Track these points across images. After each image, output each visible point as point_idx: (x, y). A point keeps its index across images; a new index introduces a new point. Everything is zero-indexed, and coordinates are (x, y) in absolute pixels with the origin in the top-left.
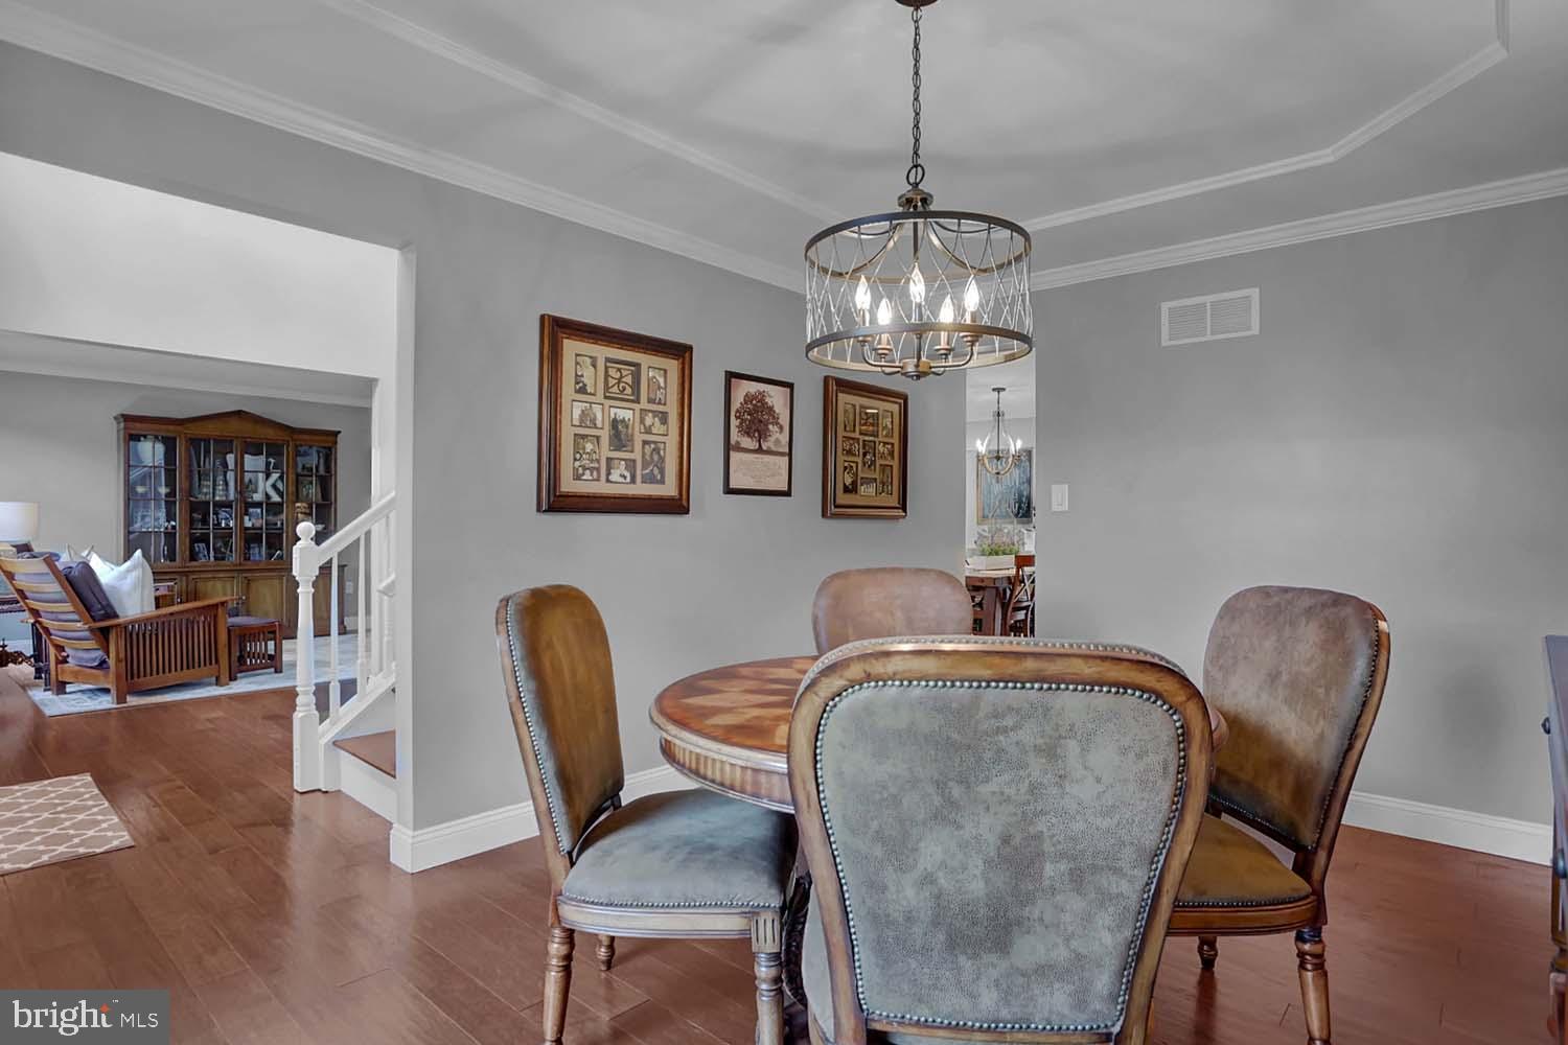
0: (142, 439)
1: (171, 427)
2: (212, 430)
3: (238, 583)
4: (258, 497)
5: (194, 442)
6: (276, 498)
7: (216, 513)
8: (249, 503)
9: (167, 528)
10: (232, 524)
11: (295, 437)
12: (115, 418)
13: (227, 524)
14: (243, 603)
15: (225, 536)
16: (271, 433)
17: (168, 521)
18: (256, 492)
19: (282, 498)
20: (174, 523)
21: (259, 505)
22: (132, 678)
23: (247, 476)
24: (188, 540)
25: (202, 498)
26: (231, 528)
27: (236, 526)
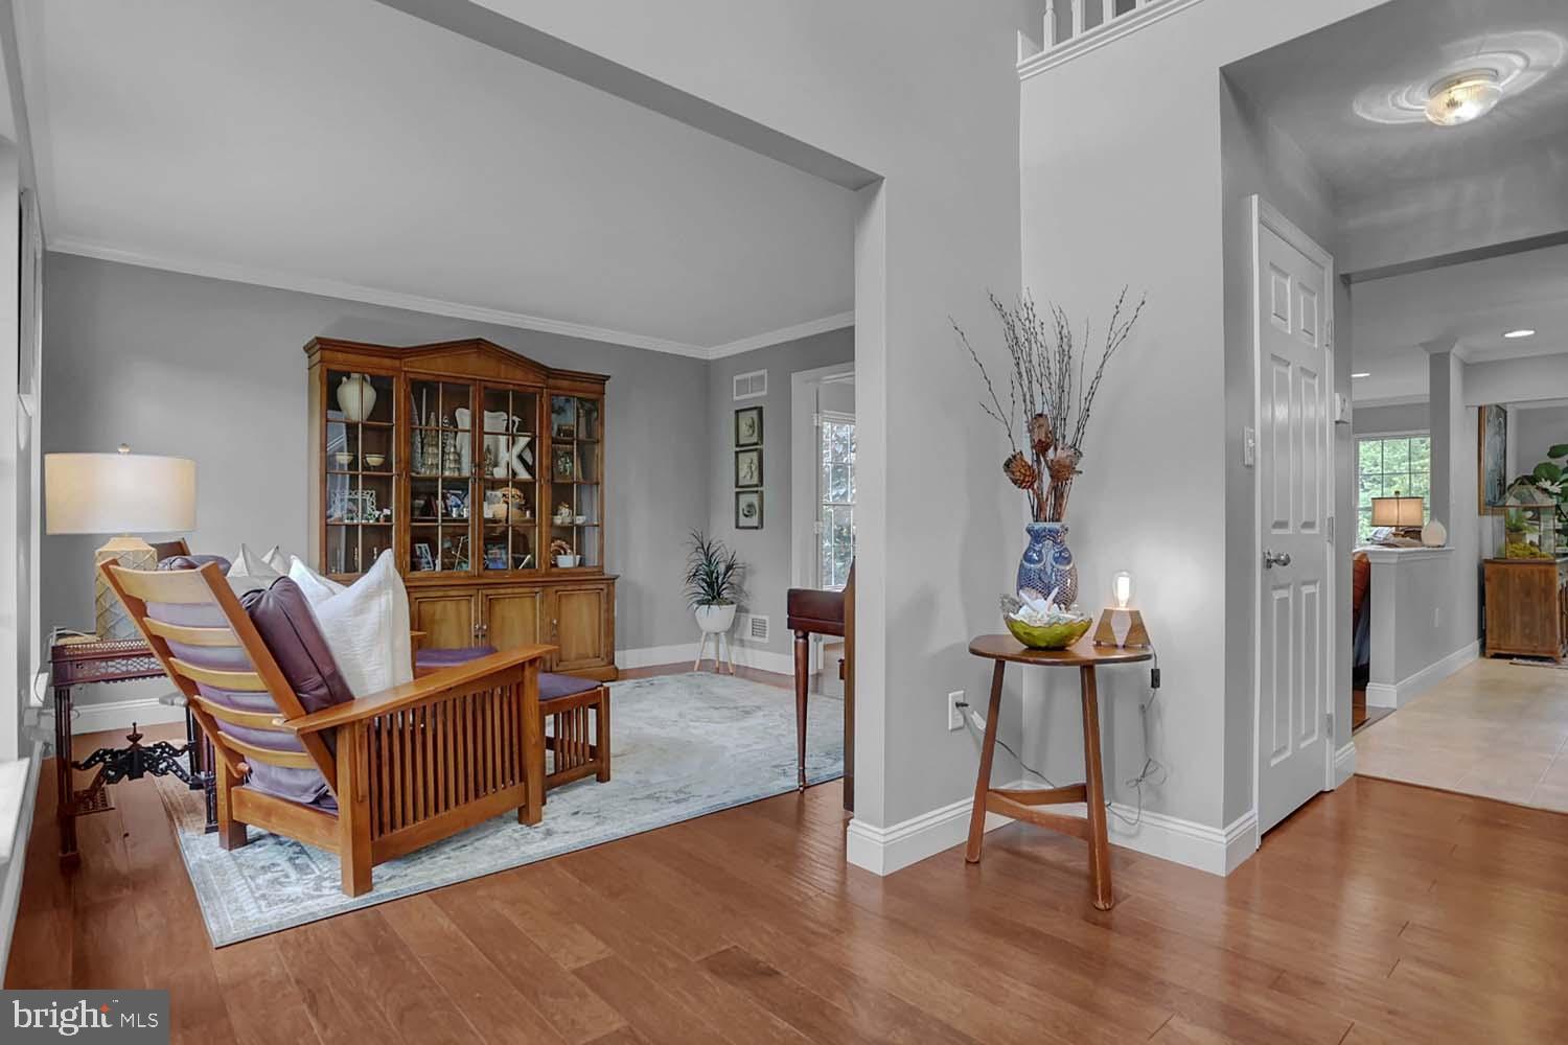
0: (344, 379)
1: (387, 362)
2: (439, 367)
3: (476, 605)
4: (500, 473)
5: (417, 387)
6: (524, 475)
7: (444, 498)
8: (486, 480)
9: (378, 520)
10: (466, 513)
11: (551, 382)
12: (307, 349)
13: (460, 515)
14: (483, 636)
15: (457, 530)
16: (517, 377)
17: (379, 508)
18: (496, 465)
19: (533, 476)
20: (387, 512)
21: (503, 483)
22: (381, 831)
23: (488, 440)
24: (408, 539)
25: (425, 472)
26: (466, 520)
27: (473, 515)
